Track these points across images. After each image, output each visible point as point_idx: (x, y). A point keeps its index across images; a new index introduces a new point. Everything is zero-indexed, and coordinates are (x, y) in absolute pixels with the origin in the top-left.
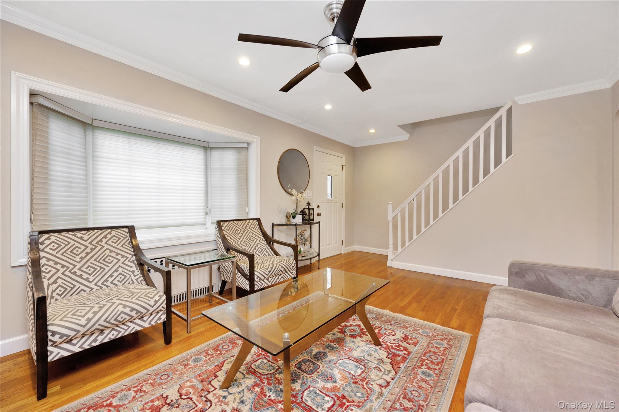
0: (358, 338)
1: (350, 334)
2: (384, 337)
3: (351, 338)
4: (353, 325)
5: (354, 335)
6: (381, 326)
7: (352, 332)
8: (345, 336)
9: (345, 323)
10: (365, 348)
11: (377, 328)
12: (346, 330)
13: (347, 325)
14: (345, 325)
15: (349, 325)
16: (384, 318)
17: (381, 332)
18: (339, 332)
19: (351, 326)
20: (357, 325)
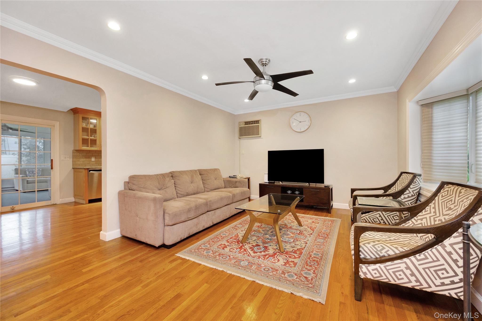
0: (255, 245)
1: (260, 246)
2: (238, 247)
3: (259, 244)
4: (259, 253)
5: (258, 246)
6: (238, 254)
7: (259, 248)
8: (263, 245)
9: (265, 253)
10: (250, 241)
11: (242, 252)
12: (264, 249)
13: (264, 252)
14: (265, 252)
15: (262, 252)
16: (233, 262)
17: (239, 250)
18: (267, 247)
19: (261, 252)
20: (256, 253)
